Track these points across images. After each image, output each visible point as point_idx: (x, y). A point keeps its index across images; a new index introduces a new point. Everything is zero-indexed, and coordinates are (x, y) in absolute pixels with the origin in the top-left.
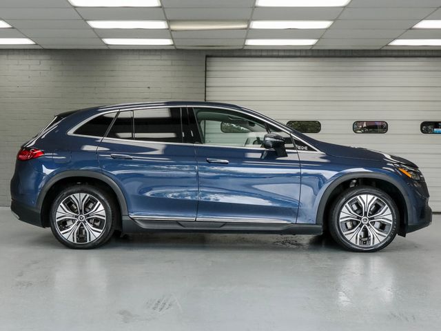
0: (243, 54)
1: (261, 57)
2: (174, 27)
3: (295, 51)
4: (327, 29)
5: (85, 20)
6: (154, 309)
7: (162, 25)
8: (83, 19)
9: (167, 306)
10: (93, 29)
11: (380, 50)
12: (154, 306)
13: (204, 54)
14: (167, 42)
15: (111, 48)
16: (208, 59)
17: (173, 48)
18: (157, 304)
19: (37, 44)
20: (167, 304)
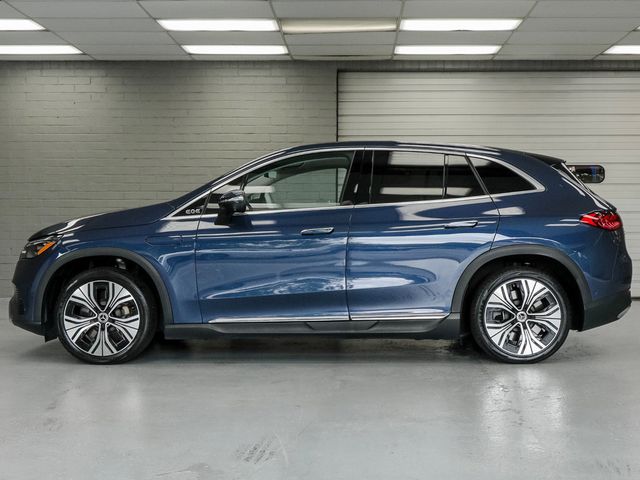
0: (392, 67)
1: (419, 71)
2: (287, 28)
3: (468, 62)
4: (513, 31)
5: (155, 19)
6: (247, 460)
7: (270, 25)
8: (151, 17)
9: (266, 455)
10: (168, 31)
11: (592, 61)
12: (246, 456)
13: (335, 68)
14: (279, 50)
15: (197, 58)
16: (341, 74)
17: (288, 58)
18: (252, 453)
19: (84, 54)
20: (267, 452)
